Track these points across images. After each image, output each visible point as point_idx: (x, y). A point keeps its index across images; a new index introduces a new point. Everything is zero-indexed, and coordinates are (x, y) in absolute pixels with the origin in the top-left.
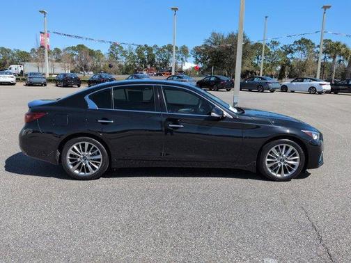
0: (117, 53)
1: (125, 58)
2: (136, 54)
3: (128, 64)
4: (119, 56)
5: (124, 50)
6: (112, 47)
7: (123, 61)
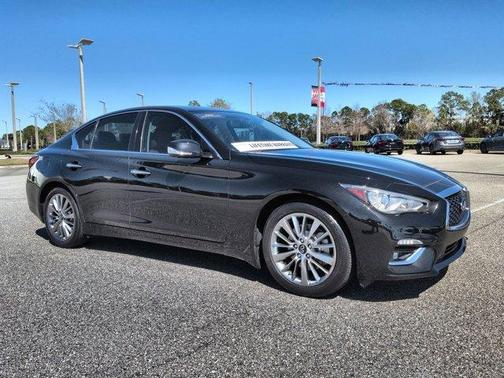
0: (452, 107)
1: (465, 112)
2: (487, 105)
3: (471, 121)
4: (455, 110)
5: (465, 99)
6: (444, 98)
7: (461, 117)
